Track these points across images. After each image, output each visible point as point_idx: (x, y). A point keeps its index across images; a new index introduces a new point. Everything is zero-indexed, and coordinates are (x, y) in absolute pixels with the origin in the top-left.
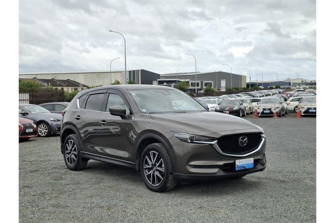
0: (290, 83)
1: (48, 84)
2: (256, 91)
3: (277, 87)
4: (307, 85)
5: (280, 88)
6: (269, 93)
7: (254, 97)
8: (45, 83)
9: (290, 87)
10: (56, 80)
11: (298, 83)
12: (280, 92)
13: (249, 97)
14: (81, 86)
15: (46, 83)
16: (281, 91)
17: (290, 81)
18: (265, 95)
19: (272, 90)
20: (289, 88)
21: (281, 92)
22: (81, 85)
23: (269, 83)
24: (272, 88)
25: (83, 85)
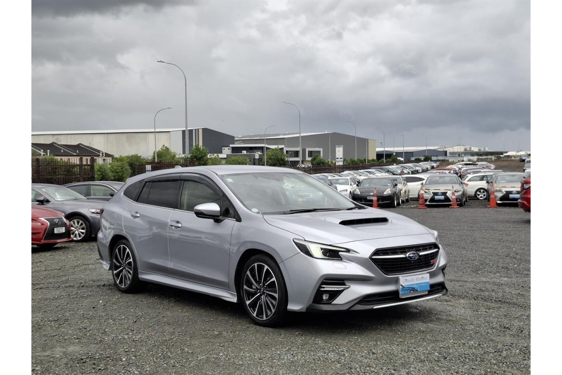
0: (446, 152)
1: (45, 151)
2: (395, 164)
3: (427, 159)
4: (472, 156)
5: (431, 161)
6: (417, 168)
7: (394, 174)
8: (40, 150)
9: (446, 158)
10: (59, 145)
11: (459, 152)
12: (433, 168)
13: (387, 174)
14: (103, 156)
15: (42, 150)
16: (435, 165)
17: (446, 150)
18: (410, 172)
19: (421, 163)
20: (444, 160)
21: (435, 167)
22: (103, 154)
23: (412, 152)
24: (418, 161)
25: (106, 153)
